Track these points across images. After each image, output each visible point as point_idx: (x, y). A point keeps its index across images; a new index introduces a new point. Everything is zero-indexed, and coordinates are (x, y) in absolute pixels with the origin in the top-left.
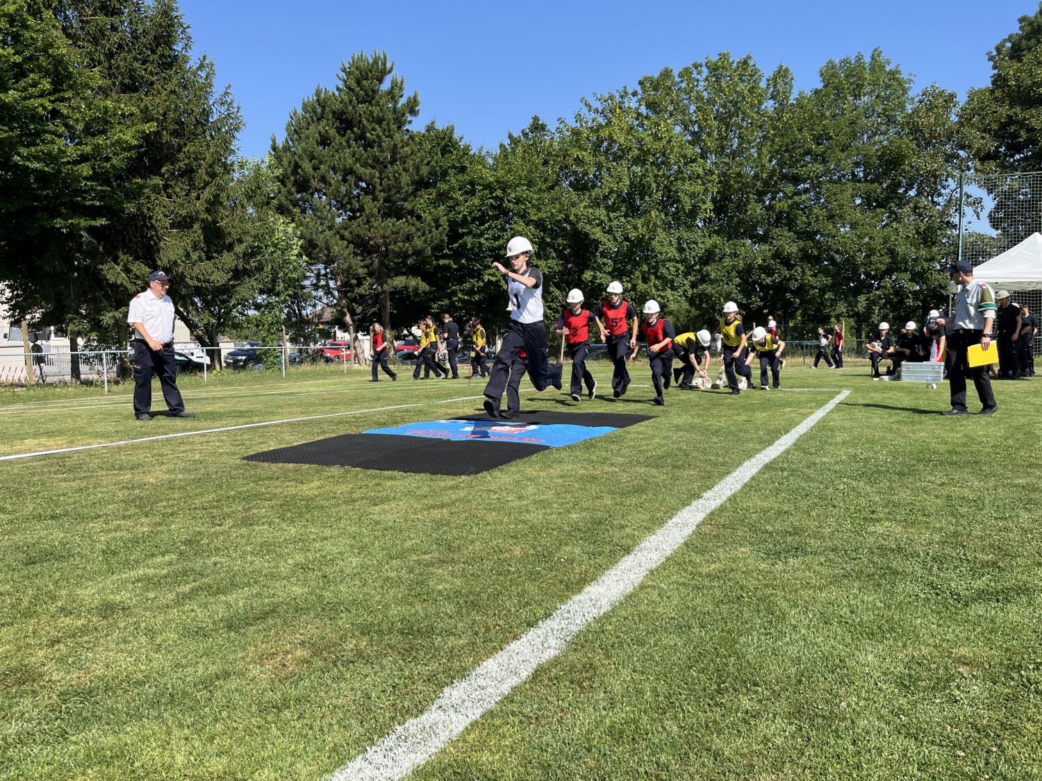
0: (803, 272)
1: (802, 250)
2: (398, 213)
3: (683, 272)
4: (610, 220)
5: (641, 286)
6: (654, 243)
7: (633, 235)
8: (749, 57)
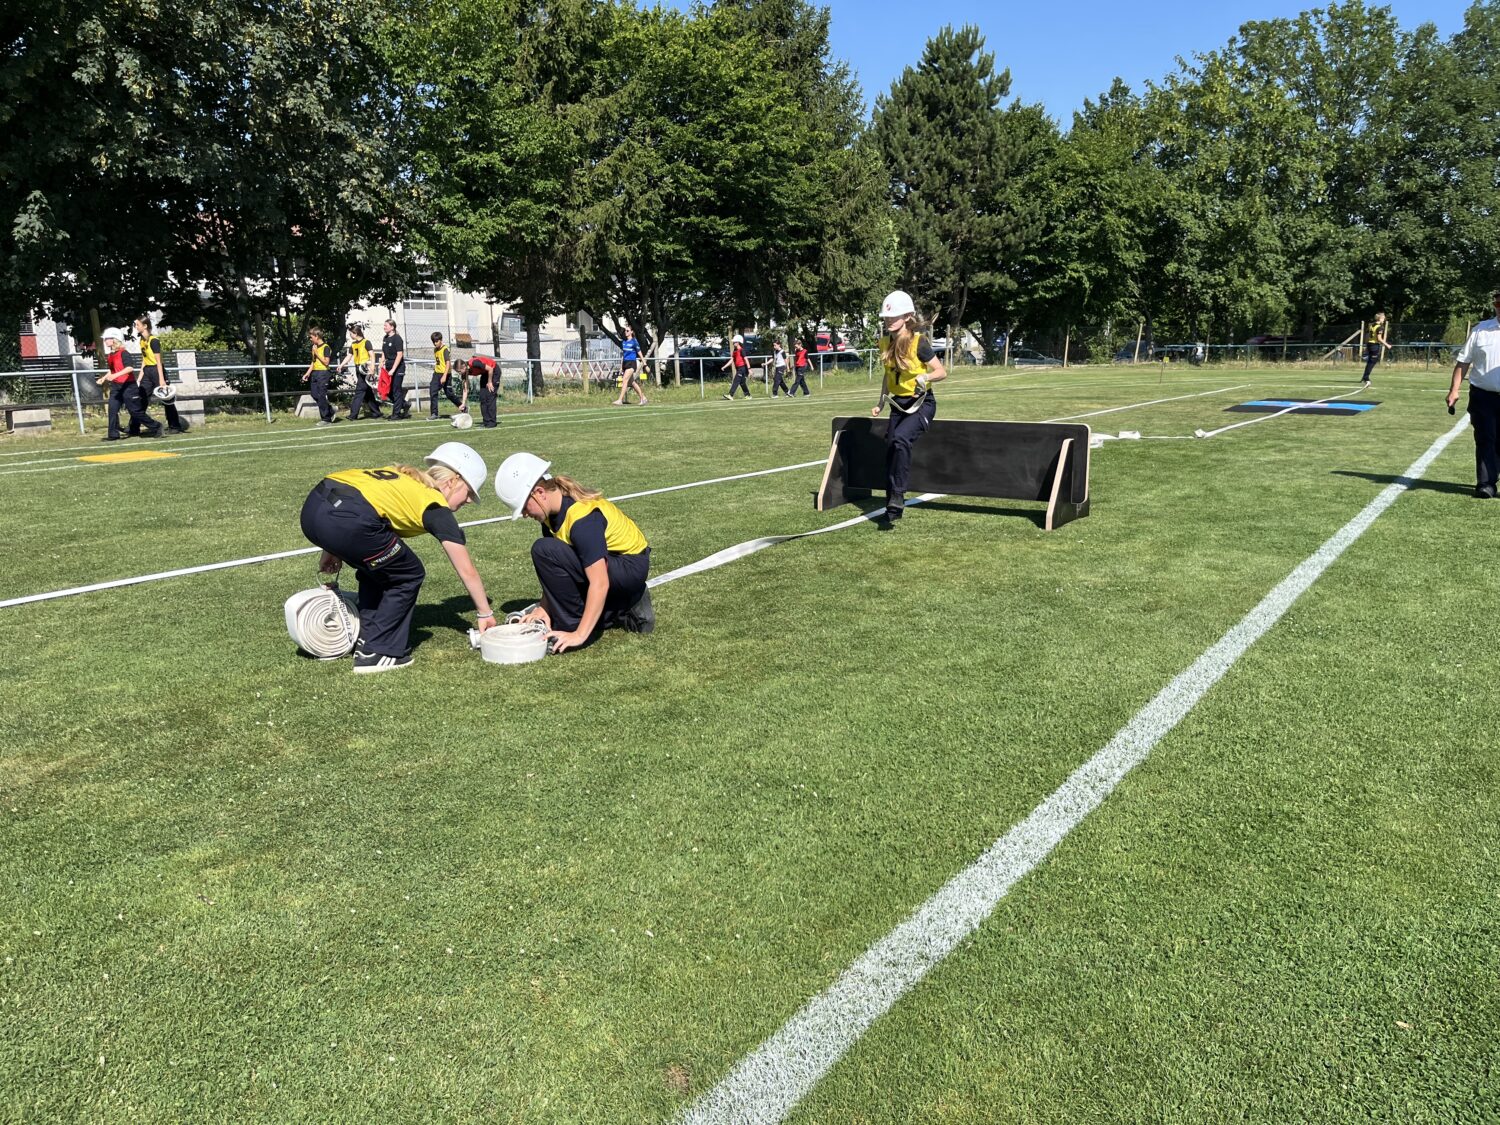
0: (1428, 264)
5: (1238, 282)
6: (1255, 231)
7: (1231, 221)
8: (1387, 9)
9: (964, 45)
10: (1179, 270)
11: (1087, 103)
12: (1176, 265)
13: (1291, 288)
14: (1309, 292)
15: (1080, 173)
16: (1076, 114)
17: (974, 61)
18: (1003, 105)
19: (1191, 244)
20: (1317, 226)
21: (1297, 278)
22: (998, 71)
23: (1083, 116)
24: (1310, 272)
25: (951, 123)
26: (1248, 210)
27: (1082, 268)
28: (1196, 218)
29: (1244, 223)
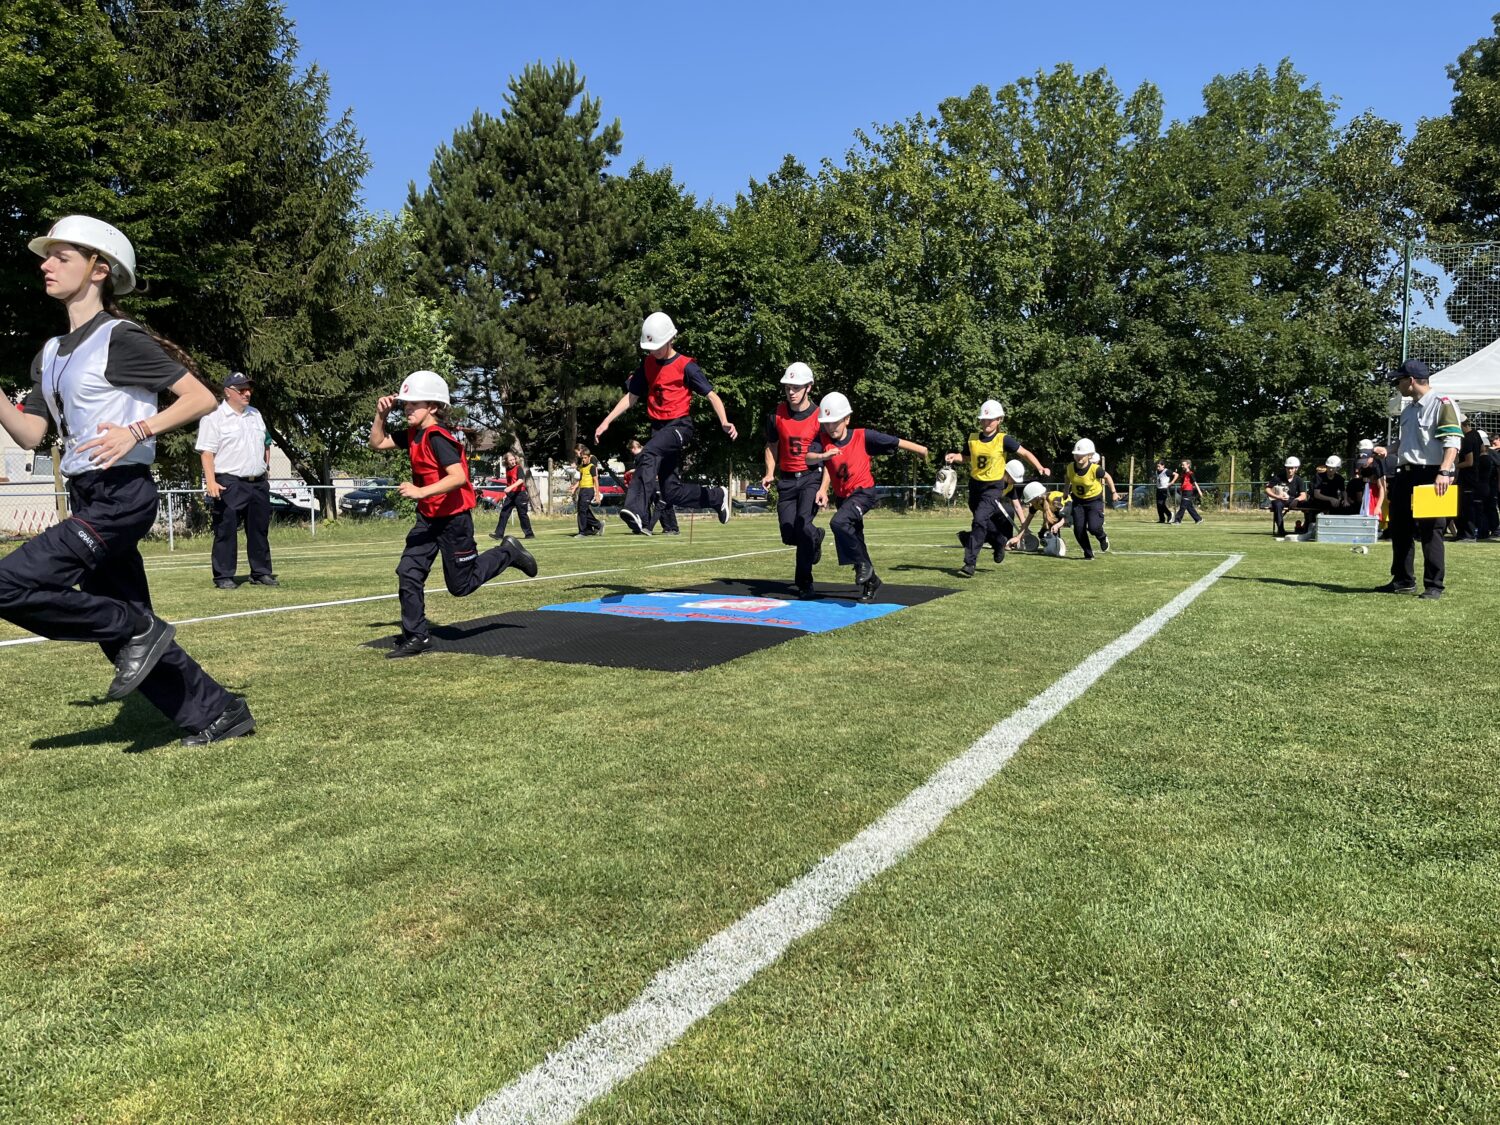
0: (1175, 383)
1: (1174, 351)
2: (590, 296)
3: (1001, 382)
4: (896, 306)
5: (940, 402)
6: (958, 340)
7: (928, 328)
8: (1102, 71)
9: (559, 89)
11: (753, 185)
16: (739, 198)
17: (573, 111)
22: (604, 122)
23: (748, 199)
26: (949, 312)
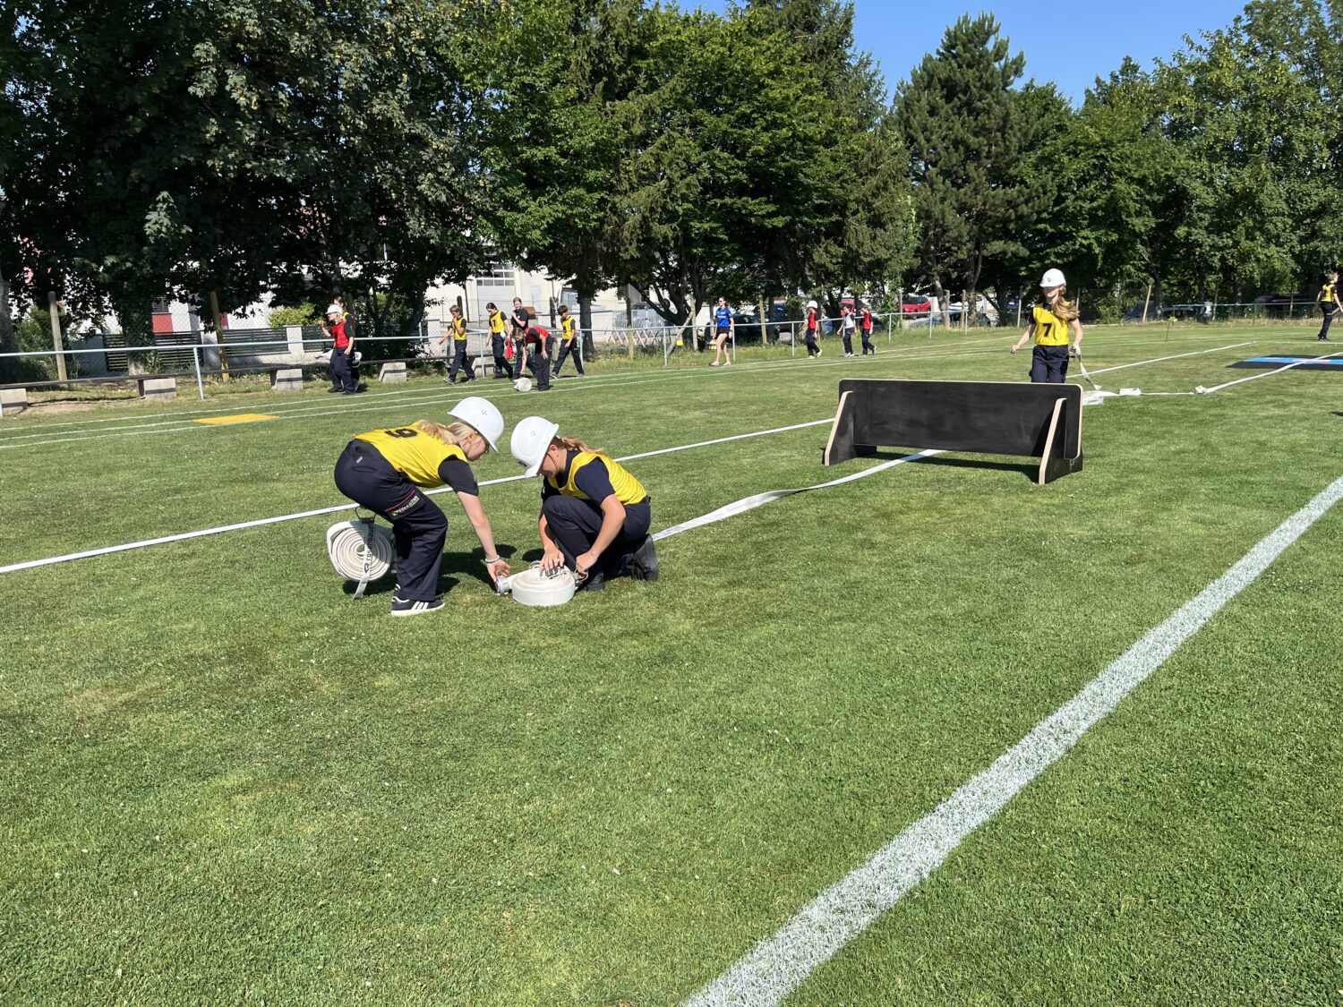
2: (1008, 182)
5: (1245, 244)
7: (1238, 187)
9: (981, 32)
10: (1189, 234)
11: (1098, 81)
12: (1186, 229)
13: (1297, 250)
14: (1315, 252)
15: (1089, 146)
16: (1088, 91)
17: (990, 46)
18: (1017, 85)
19: (1199, 209)
20: (1321, 191)
21: (1302, 241)
22: (1012, 54)
23: (1094, 92)
24: (1315, 234)
25: (968, 104)
26: (1254, 176)
27: (1092, 235)
28: (1204, 185)
29: (1251, 189)
